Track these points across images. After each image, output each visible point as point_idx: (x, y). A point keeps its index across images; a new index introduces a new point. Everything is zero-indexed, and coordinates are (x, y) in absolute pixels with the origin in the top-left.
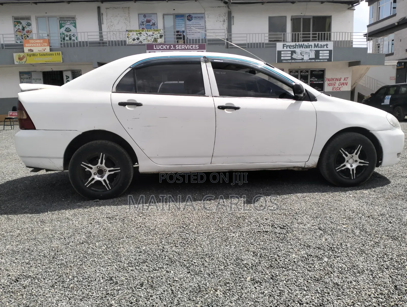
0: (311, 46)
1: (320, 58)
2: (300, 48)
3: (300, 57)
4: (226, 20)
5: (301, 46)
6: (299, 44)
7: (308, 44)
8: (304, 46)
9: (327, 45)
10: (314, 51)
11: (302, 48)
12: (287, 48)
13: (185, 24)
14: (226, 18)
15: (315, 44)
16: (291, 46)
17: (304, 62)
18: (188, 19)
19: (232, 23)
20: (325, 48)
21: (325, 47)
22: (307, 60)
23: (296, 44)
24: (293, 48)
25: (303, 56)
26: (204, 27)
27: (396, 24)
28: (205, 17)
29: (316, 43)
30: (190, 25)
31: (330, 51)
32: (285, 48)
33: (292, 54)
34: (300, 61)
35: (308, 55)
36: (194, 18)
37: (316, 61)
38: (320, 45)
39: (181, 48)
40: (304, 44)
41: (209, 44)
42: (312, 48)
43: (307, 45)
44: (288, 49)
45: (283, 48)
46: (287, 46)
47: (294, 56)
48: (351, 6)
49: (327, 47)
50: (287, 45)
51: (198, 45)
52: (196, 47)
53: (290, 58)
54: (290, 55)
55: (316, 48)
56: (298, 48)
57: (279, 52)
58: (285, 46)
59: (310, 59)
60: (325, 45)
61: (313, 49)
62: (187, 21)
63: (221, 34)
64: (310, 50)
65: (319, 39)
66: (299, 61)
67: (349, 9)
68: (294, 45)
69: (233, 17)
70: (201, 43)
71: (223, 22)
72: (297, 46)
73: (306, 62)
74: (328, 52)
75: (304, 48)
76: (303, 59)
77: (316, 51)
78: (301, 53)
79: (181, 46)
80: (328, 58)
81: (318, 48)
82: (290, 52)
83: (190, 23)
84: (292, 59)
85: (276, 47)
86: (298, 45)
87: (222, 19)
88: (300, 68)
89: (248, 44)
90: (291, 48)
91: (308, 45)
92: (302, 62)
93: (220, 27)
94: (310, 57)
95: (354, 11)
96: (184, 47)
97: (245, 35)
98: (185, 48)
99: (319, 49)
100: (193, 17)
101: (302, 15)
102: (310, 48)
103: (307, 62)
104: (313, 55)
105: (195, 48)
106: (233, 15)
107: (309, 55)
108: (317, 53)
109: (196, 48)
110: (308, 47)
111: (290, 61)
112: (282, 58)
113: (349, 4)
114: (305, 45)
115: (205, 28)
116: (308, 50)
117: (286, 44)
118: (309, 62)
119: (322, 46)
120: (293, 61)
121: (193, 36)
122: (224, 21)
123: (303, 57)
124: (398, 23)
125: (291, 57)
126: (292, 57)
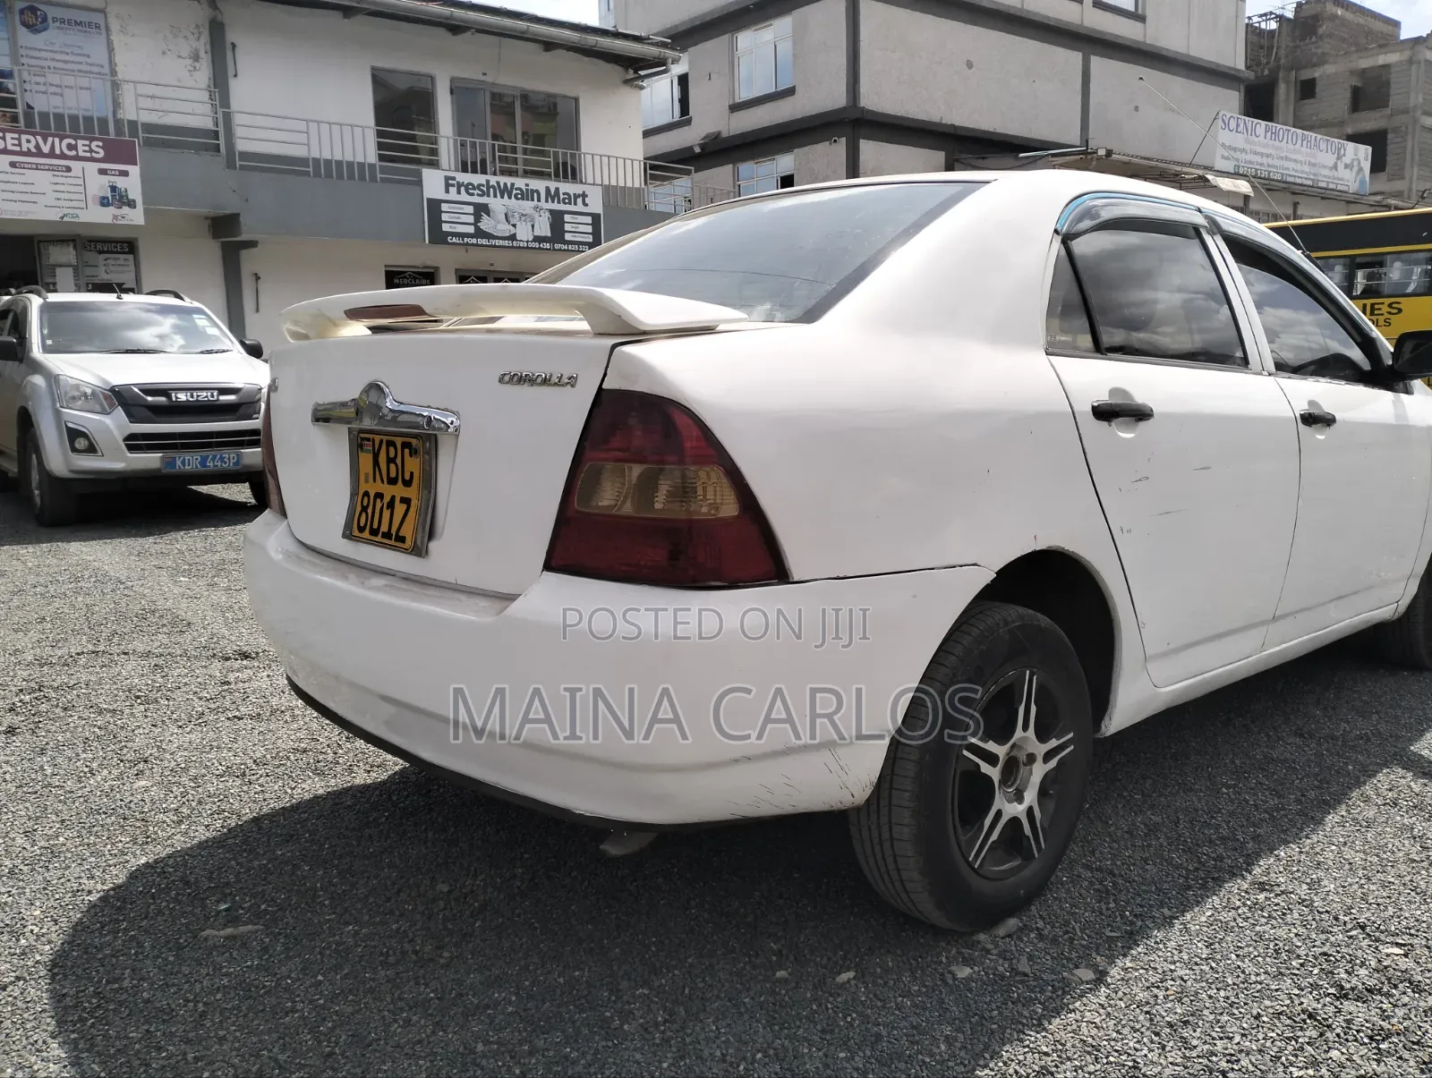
0: (535, 194)
1: (568, 237)
2: (502, 197)
3: (503, 229)
4: (202, 54)
5: (505, 191)
6: (498, 183)
7: (527, 185)
8: (514, 192)
9: (584, 196)
10: (548, 214)
11: (510, 198)
12: (459, 192)
13: (13, 40)
14: (203, 45)
15: (548, 189)
16: (474, 188)
17: (520, 247)
18: (24, 24)
19: (231, 72)
20: (580, 207)
21: (580, 200)
22: (527, 242)
23: (488, 181)
24: (478, 195)
25: (514, 226)
26: (107, 70)
27: (697, 150)
28: (108, 29)
29: (553, 185)
30: (40, 50)
31: (596, 217)
32: (453, 190)
33: (478, 218)
34: (506, 243)
35: (529, 225)
36: (58, 24)
37: (554, 250)
38: (564, 194)
39: (20, 145)
40: (513, 185)
41: (148, 143)
42: (539, 200)
43: (524, 188)
44: (464, 197)
45: (447, 191)
46: (459, 185)
47: (486, 224)
48: (631, 74)
49: (585, 204)
50: (458, 183)
51: (101, 144)
52: (91, 151)
53: (471, 230)
54: (471, 219)
55: (553, 202)
56: (495, 196)
57: (435, 205)
58: (453, 185)
59: (538, 239)
60: (579, 196)
61: (543, 204)
62: (22, 31)
63: (188, 107)
64: (536, 208)
65: (557, 175)
66: (501, 243)
67: (627, 82)
68: (483, 186)
69: (234, 46)
70: (112, 136)
71: (189, 61)
72: (491, 190)
73: (523, 248)
74: (589, 220)
75: (516, 198)
76: (513, 237)
77: (552, 212)
78: (506, 215)
79: (19, 139)
80: (591, 240)
81: (559, 202)
82: (470, 209)
83: (38, 40)
84: (480, 233)
85: (419, 183)
86: (493, 187)
87: (186, 50)
88: (492, 268)
89: (316, 161)
90: (472, 195)
91: (527, 190)
92: (513, 247)
93: (179, 81)
94: (537, 233)
95: (643, 92)
96: (33, 142)
97: (302, 126)
98: (37, 146)
99: (562, 207)
100: (50, 20)
101: (489, 79)
102: (533, 200)
103: (527, 248)
104: (544, 229)
105: (88, 155)
106: (231, 36)
107: (533, 226)
108: (557, 219)
109: (94, 155)
110: (527, 196)
111: (474, 241)
112: (446, 227)
113: (626, 68)
114: (516, 189)
115: (113, 72)
116: (527, 206)
117: (454, 179)
118: (535, 248)
119: (570, 199)
120: (484, 242)
121: (56, 101)
122: (196, 58)
123: (513, 231)
124: (702, 146)
125: (475, 224)
126: (478, 229)
